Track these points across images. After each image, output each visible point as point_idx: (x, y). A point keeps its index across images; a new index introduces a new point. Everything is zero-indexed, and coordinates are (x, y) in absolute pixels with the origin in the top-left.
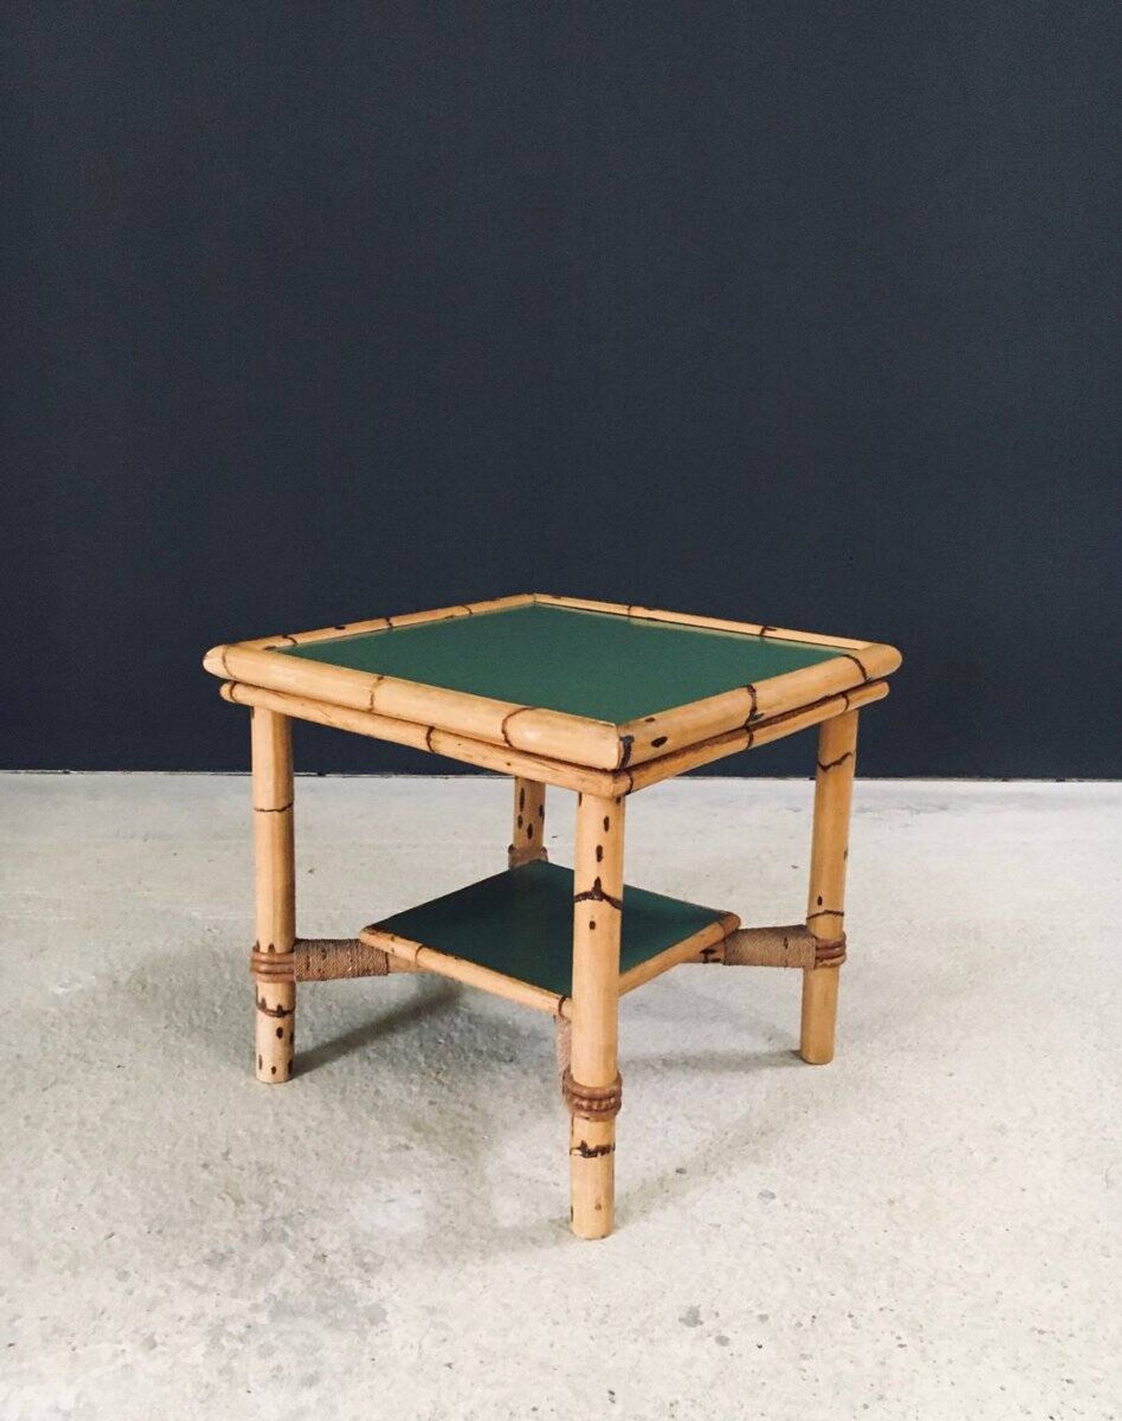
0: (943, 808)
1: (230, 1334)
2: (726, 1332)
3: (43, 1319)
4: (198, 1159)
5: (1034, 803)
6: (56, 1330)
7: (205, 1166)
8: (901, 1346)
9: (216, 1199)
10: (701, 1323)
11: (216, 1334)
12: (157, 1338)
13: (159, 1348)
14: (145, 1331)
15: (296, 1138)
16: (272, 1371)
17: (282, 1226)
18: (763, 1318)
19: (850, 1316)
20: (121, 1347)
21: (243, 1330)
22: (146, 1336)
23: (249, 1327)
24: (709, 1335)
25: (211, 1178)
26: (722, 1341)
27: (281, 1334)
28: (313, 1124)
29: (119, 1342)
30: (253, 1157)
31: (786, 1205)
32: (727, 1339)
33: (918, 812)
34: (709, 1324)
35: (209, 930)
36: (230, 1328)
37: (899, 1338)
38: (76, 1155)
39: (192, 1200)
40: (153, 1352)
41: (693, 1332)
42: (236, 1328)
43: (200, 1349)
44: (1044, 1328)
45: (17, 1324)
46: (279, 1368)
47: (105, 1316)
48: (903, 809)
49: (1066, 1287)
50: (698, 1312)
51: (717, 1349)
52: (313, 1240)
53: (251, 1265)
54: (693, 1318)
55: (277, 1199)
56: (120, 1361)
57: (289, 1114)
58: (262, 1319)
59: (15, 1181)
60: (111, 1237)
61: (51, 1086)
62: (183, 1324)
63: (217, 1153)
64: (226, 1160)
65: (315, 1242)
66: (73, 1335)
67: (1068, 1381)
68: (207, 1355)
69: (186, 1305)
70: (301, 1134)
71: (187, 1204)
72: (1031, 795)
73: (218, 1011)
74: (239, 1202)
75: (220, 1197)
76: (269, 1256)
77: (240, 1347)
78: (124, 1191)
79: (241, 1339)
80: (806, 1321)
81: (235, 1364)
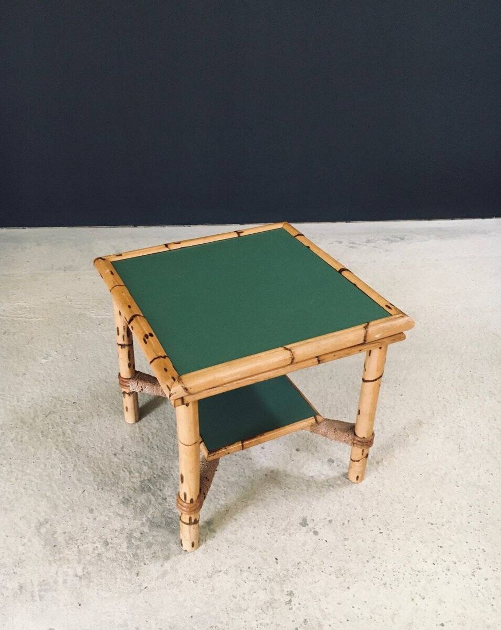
0: (402, 239)
1: (135, 537)
2: (317, 529)
3: (65, 533)
4: (112, 450)
5: (441, 234)
6: (71, 539)
7: (115, 454)
8: (381, 533)
9: (121, 471)
10: (308, 525)
11: (130, 537)
12: (108, 540)
13: (110, 545)
14: (103, 537)
15: (149, 439)
16: (152, 554)
17: (148, 484)
18: (330, 521)
19: (362, 519)
20: (96, 545)
21: (139, 535)
22: (104, 540)
23: (142, 534)
24: (311, 531)
25: (118, 461)
26: (316, 533)
27: (154, 536)
28: (155, 431)
29: (95, 543)
30: (133, 450)
31: (338, 466)
32: (318, 532)
33: (392, 241)
34: (311, 525)
35: (100, 324)
36: (135, 534)
37: (380, 529)
38: (64, 451)
39: (112, 473)
40: (108, 547)
41: (304, 529)
42: (137, 534)
43: (125, 545)
44: (433, 522)
45: (55, 536)
46: (155, 553)
47: (88, 531)
48: (386, 240)
49: (442, 502)
50: (306, 519)
51: (315, 538)
52: (161, 490)
53: (139, 504)
54: (304, 523)
55: (145, 470)
56: (96, 552)
57: (144, 426)
58: (146, 529)
59: (42, 466)
60: (84, 492)
61: (49, 415)
62: (117, 533)
63: (119, 448)
64: (122, 451)
65: (162, 492)
66: (77, 540)
67: (441, 547)
68: (128, 547)
69: (117, 524)
70: (150, 437)
71: (111, 475)
72: (440, 229)
73: (109, 371)
74: (130, 472)
75: (123, 470)
76: (145, 499)
77: (139, 543)
78: (86, 469)
79: (140, 540)
80: (346, 522)
81: (138, 552)
